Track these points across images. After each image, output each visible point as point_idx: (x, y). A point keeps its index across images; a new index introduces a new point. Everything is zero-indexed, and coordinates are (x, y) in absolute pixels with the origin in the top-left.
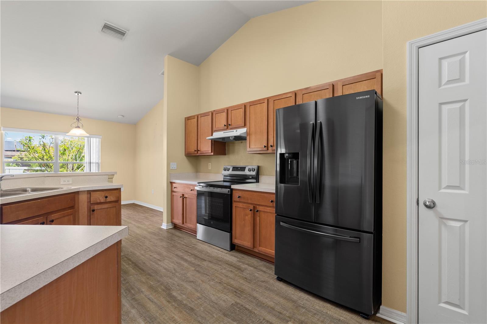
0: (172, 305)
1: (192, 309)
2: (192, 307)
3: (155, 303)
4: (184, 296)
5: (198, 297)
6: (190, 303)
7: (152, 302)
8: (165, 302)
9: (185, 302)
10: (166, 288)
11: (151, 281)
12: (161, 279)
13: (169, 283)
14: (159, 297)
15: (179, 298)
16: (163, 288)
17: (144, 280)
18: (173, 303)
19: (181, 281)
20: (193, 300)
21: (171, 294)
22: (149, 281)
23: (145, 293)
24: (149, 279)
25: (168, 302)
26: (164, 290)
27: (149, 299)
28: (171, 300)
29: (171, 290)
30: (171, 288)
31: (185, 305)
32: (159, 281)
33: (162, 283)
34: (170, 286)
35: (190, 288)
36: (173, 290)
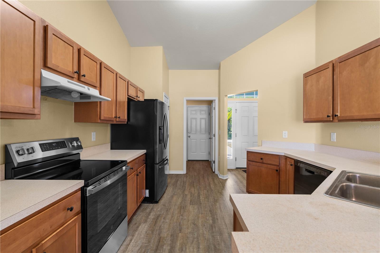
0: (217, 216)
1: (210, 211)
2: (209, 212)
3: (224, 222)
4: (208, 218)
5: (202, 214)
6: (208, 213)
7: (225, 223)
8: (219, 220)
9: (210, 215)
10: (212, 228)
11: (218, 239)
12: (210, 237)
13: (207, 231)
14: (220, 224)
15: (211, 218)
16: (214, 229)
17: (223, 244)
18: (216, 217)
19: (199, 228)
20: (206, 214)
21: (212, 222)
22: (219, 241)
23: (227, 231)
24: (218, 243)
25: (217, 219)
26: (215, 227)
27: (226, 226)
28: (215, 220)
29: (211, 225)
30: (210, 226)
31: (211, 214)
32: (213, 236)
33: (212, 233)
34: (209, 228)
35: (200, 221)
36: (210, 224)
